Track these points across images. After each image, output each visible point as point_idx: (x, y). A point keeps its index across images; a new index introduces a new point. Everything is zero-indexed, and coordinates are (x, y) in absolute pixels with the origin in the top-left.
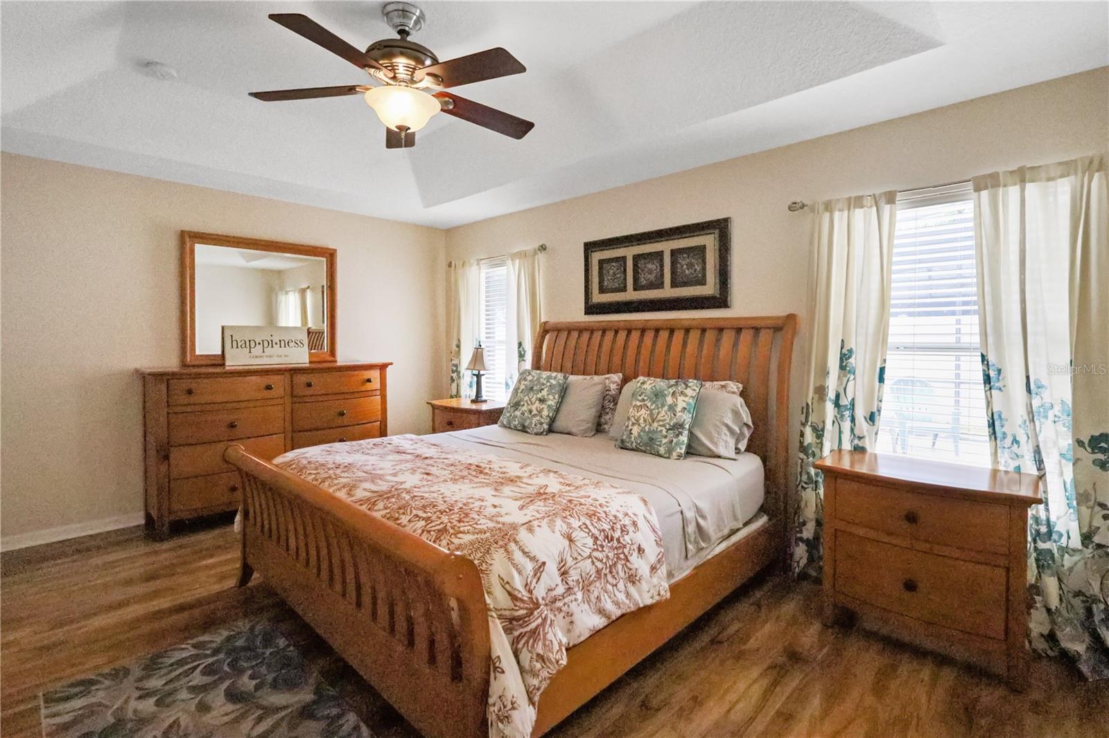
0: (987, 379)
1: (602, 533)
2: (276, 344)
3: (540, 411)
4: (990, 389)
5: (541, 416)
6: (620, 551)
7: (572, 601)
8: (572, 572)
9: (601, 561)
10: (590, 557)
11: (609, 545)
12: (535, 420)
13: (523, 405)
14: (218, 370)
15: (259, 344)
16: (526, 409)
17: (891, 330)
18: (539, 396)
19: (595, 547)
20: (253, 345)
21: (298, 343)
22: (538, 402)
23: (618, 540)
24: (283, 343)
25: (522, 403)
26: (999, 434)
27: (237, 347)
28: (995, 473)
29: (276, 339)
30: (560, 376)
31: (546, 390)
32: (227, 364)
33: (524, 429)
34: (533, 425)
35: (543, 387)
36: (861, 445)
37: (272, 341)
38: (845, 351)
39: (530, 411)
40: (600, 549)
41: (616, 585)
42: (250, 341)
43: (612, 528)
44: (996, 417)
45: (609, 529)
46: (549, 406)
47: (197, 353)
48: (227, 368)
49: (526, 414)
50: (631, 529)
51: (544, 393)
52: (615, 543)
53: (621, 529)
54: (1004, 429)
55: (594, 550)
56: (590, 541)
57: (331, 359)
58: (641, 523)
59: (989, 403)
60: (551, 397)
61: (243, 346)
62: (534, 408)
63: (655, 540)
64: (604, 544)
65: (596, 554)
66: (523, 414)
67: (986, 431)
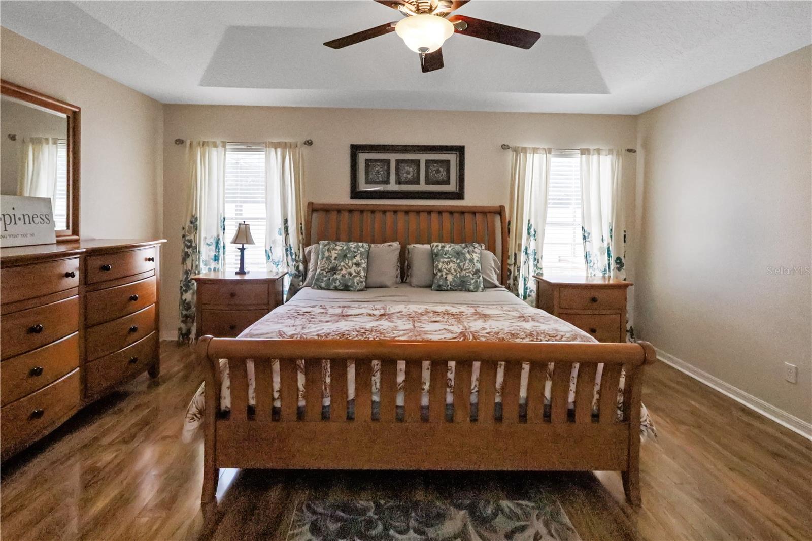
0: (584, 238)
2: (20, 219)
3: (358, 273)
4: (585, 241)
5: (360, 277)
12: (356, 280)
13: (342, 269)
16: (346, 272)
17: (548, 215)
18: (354, 261)
21: (44, 218)
22: (354, 266)
25: (339, 268)
26: (589, 261)
28: (587, 277)
29: (19, 214)
30: (366, 245)
31: (359, 256)
33: (346, 288)
34: (356, 284)
35: (356, 254)
36: (541, 272)
37: (14, 215)
38: (530, 225)
39: (350, 274)
44: (587, 253)
46: (364, 268)
49: (347, 276)
51: (358, 258)
54: (591, 259)
57: (75, 237)
59: (585, 248)
60: (363, 261)
62: (352, 270)
66: (343, 276)
67: (583, 260)
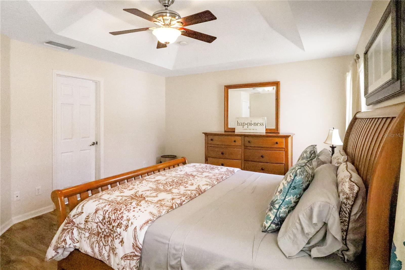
1: (109, 219)
6: (112, 233)
7: (83, 233)
8: (89, 223)
9: (101, 229)
10: (97, 223)
11: (108, 225)
14: (233, 133)
15: (247, 124)
19: (102, 221)
20: (244, 125)
21: (261, 124)
23: (113, 227)
24: (255, 124)
27: (239, 125)
29: (253, 123)
32: (236, 132)
37: (251, 123)
40: (103, 224)
41: (105, 246)
42: (243, 123)
43: (115, 220)
45: (113, 220)
47: (229, 127)
48: (236, 133)
50: (123, 228)
52: (111, 227)
53: (119, 224)
55: (101, 222)
56: (101, 218)
57: (277, 132)
58: (130, 229)
61: (241, 125)
63: (133, 244)
64: (106, 223)
65: (100, 224)
